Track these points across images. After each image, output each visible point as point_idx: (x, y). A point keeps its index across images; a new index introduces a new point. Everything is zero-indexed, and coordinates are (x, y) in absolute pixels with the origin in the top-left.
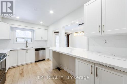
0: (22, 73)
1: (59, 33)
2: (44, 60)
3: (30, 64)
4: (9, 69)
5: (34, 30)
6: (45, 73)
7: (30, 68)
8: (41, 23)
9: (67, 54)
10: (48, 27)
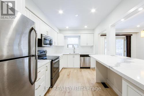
0: (69, 74)
1: (106, 35)
2: (89, 68)
3: (76, 69)
4: (62, 69)
5: (80, 36)
6: (87, 83)
7: (75, 73)
8: (86, 27)
9: (108, 67)
10: (94, 30)
